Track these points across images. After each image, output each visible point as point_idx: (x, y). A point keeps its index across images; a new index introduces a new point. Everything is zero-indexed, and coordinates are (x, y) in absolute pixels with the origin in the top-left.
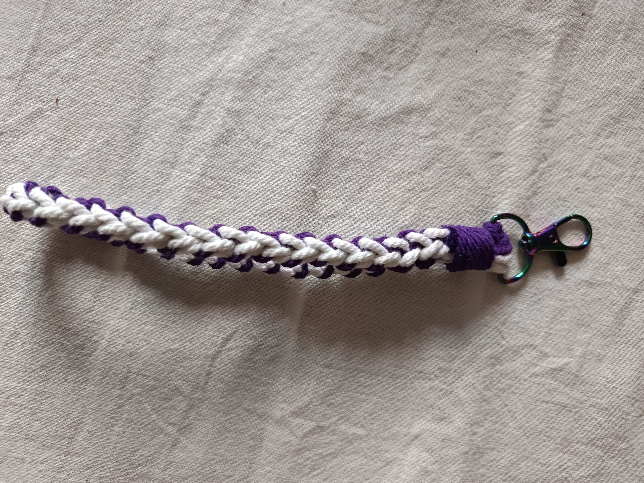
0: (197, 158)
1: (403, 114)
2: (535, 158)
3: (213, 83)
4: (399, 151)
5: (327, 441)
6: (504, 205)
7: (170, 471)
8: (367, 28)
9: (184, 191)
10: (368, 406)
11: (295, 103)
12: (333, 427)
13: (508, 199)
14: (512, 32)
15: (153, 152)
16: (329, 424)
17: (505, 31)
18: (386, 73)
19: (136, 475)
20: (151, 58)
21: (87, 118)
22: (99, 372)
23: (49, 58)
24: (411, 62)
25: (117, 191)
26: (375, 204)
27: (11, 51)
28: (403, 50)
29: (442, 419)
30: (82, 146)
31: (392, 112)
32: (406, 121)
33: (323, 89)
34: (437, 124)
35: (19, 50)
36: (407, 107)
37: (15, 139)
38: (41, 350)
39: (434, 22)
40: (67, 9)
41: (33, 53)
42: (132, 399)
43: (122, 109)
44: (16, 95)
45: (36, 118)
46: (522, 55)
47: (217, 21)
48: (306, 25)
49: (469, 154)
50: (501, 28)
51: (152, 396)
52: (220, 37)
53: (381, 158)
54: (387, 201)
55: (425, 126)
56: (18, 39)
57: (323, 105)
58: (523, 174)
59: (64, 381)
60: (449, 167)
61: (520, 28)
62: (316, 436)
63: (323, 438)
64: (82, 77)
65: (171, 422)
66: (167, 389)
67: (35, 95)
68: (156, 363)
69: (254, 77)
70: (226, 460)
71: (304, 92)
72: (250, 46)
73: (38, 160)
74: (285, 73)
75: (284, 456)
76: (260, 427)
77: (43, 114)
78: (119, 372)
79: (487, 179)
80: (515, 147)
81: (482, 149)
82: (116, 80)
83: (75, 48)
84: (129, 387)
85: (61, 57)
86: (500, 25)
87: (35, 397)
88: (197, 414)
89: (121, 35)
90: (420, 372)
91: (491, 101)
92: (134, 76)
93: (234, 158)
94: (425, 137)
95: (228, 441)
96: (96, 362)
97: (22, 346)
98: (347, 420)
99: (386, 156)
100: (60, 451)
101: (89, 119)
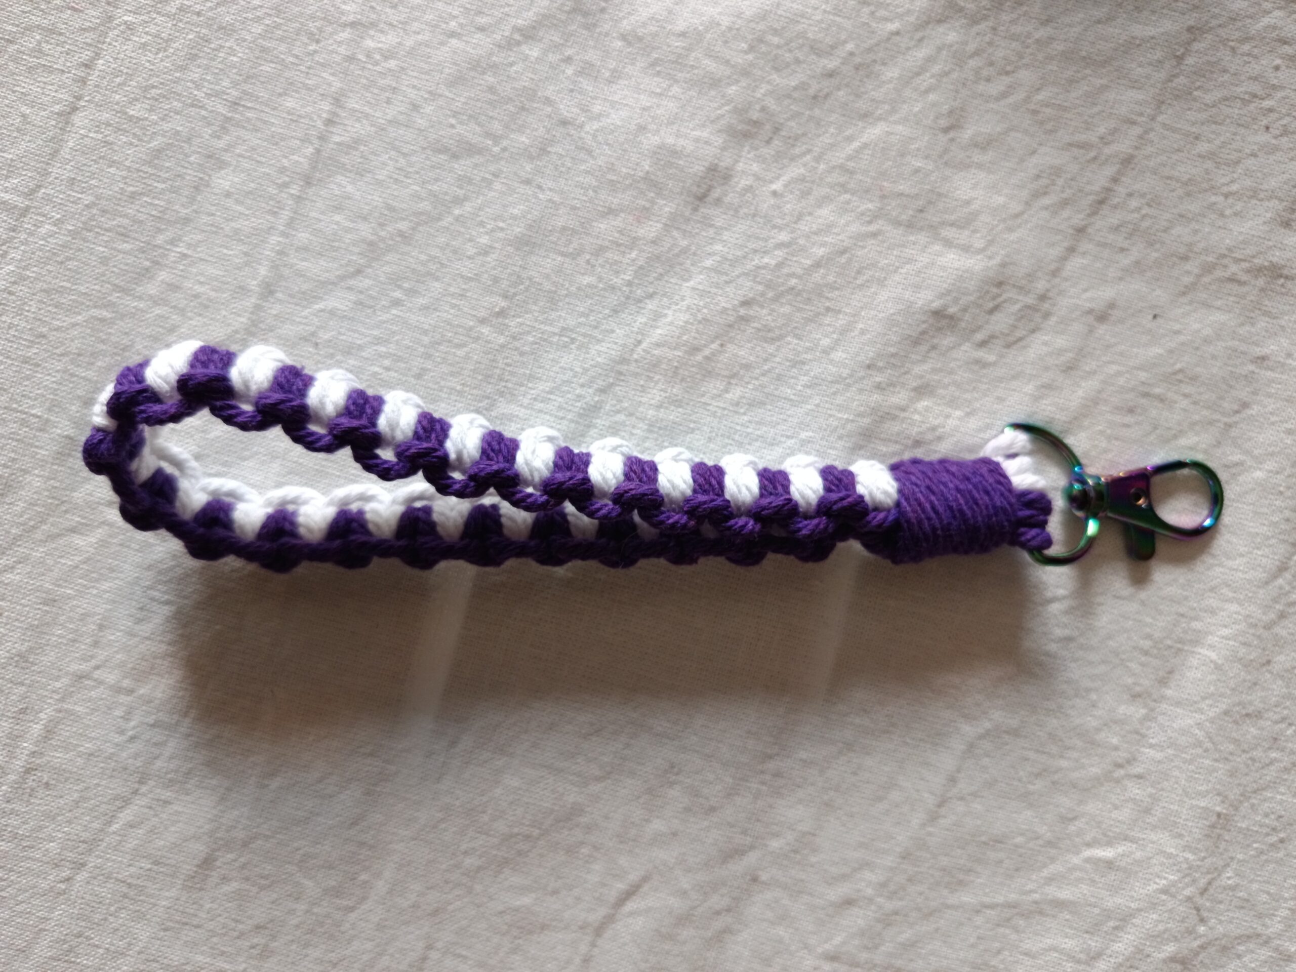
3: (623, 368)
8: (946, 260)
11: (789, 413)
14: (1248, 271)
17: (1234, 268)
18: (981, 354)
20: (502, 313)
23: (297, 308)
24: (1033, 331)
28: (1017, 307)
33: (849, 385)
39: (1085, 246)
40: (338, 209)
46: (1267, 319)
47: (636, 239)
48: (820, 252)
50: (1225, 261)
52: (641, 272)
61: (1266, 264)
69: (707, 358)
71: (809, 391)
72: (703, 294)
74: (771, 349)
86: (1224, 256)
89: (442, 265)
91: (1197, 417)
92: (465, 349)
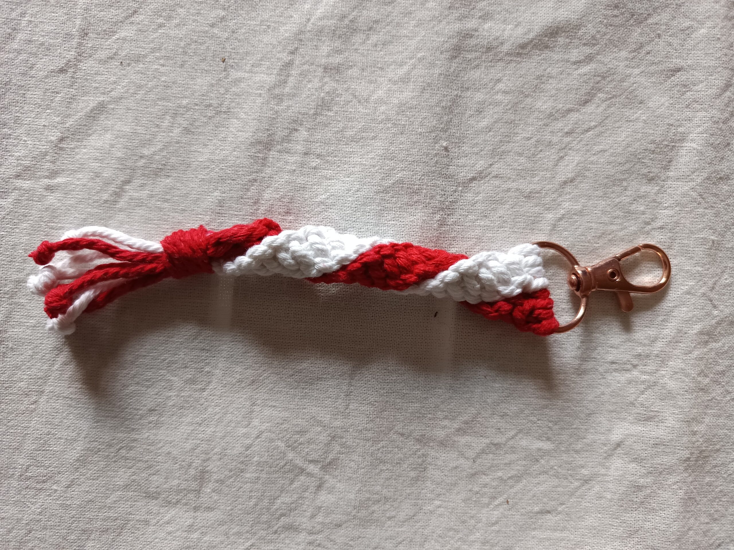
0: (296, 134)
1: (546, 36)
2: (727, 68)
4: (547, 85)
5: (507, 461)
6: (695, 135)
7: (320, 518)
9: (286, 177)
10: (553, 413)
12: (511, 443)
13: (699, 126)
15: (241, 133)
16: (505, 439)
19: (279, 528)
21: (157, 105)
22: (217, 409)
25: (206, 187)
26: (526, 157)
27: (58, 39)
29: (649, 419)
30: (157, 140)
31: (531, 36)
32: (551, 46)
34: (592, 43)
35: (67, 36)
36: (551, 26)
37: (79, 144)
38: (146, 391)
41: (84, 37)
42: (261, 438)
43: (198, 87)
44: (72, 90)
45: (98, 114)
49: (639, 76)
51: (284, 431)
53: (527, 96)
54: (541, 151)
55: (576, 48)
56: (64, 23)
57: (443, 41)
58: (714, 91)
59: (179, 425)
60: (614, 96)
62: (491, 456)
63: (501, 457)
64: (145, 56)
65: (311, 459)
66: (300, 421)
67: (94, 86)
68: (284, 390)
70: (385, 498)
73: (108, 164)
75: (455, 484)
76: (420, 453)
77: (106, 108)
78: (241, 406)
79: (667, 104)
80: (699, 58)
81: (653, 68)
82: (185, 53)
83: (131, 23)
84: (256, 422)
85: (117, 36)
87: (148, 448)
88: (343, 445)
90: (613, 363)
93: (341, 125)
94: (579, 62)
95: (384, 475)
96: (213, 398)
97: (124, 389)
98: (528, 433)
99: (532, 94)
100: (188, 507)
101: (160, 105)
